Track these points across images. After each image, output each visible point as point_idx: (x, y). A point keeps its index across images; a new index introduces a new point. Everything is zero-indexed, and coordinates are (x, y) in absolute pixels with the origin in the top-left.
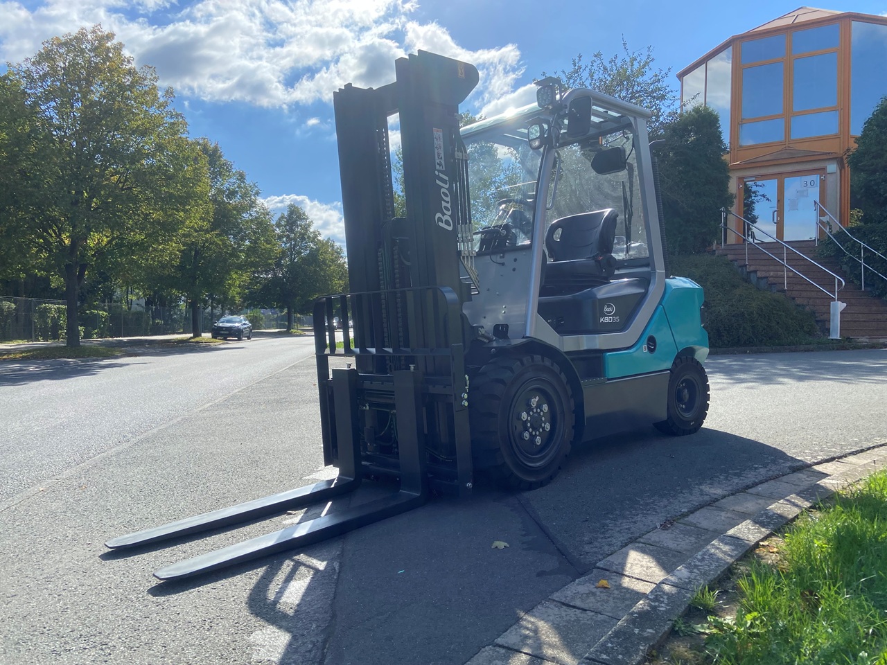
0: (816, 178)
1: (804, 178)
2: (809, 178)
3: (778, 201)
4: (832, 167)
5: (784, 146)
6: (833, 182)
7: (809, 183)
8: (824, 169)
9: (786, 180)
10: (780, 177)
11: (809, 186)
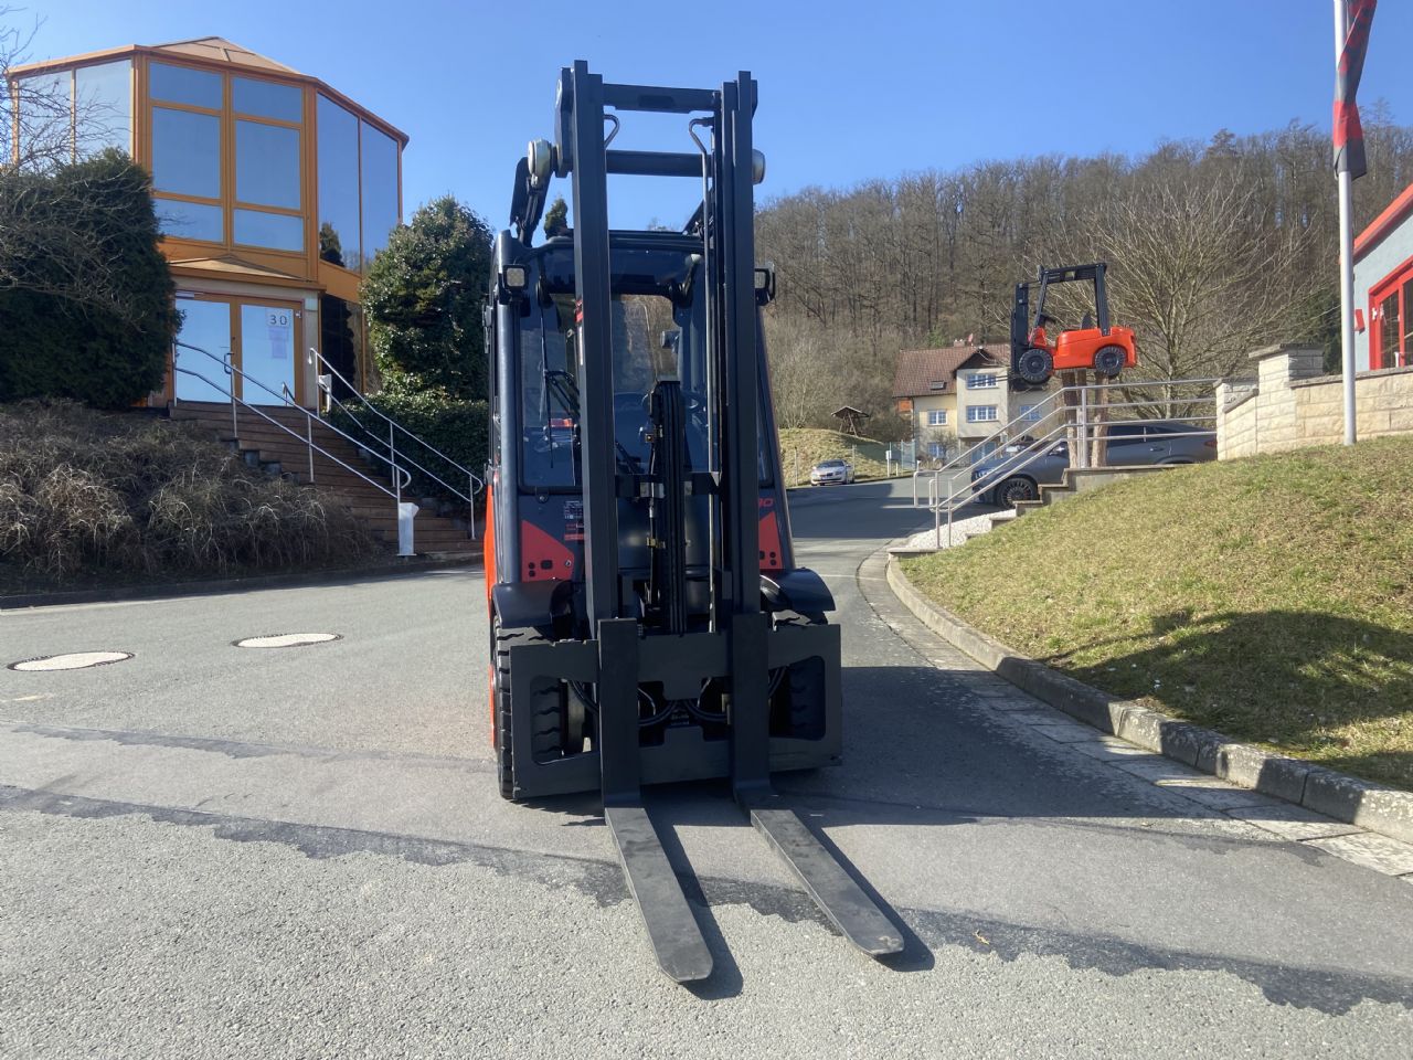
0: (287, 314)
1: (272, 311)
2: (279, 312)
3: (233, 339)
4: (312, 303)
5: (225, 252)
6: (312, 323)
7: (278, 319)
8: (300, 303)
10: (235, 302)
11: (278, 322)
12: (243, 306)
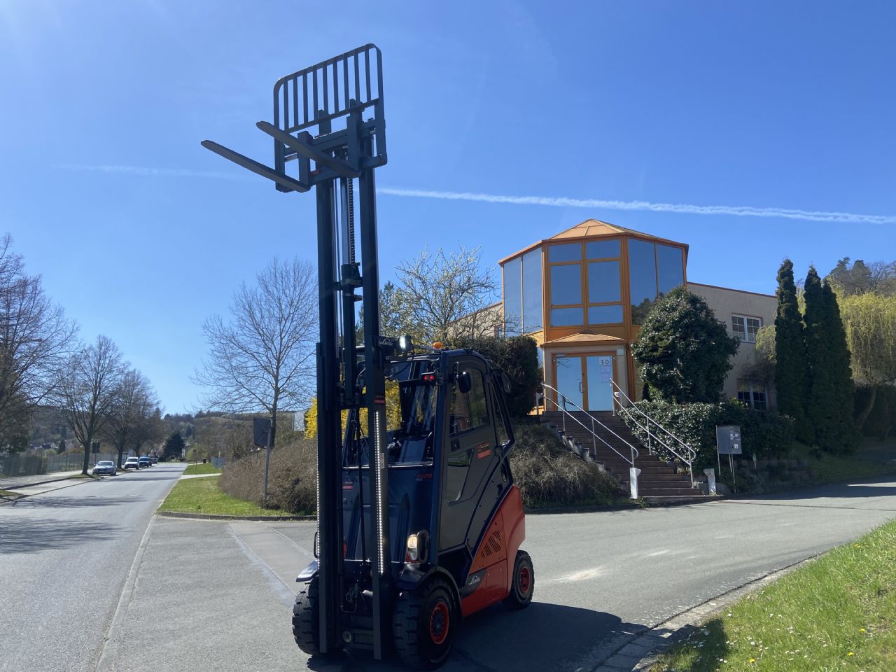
0: (609, 358)
1: (601, 358)
2: (605, 358)
3: (583, 375)
4: (621, 351)
5: (585, 329)
6: (621, 362)
7: (604, 362)
8: (615, 352)
9: (589, 359)
10: (584, 355)
11: (605, 364)
12: (588, 358)
